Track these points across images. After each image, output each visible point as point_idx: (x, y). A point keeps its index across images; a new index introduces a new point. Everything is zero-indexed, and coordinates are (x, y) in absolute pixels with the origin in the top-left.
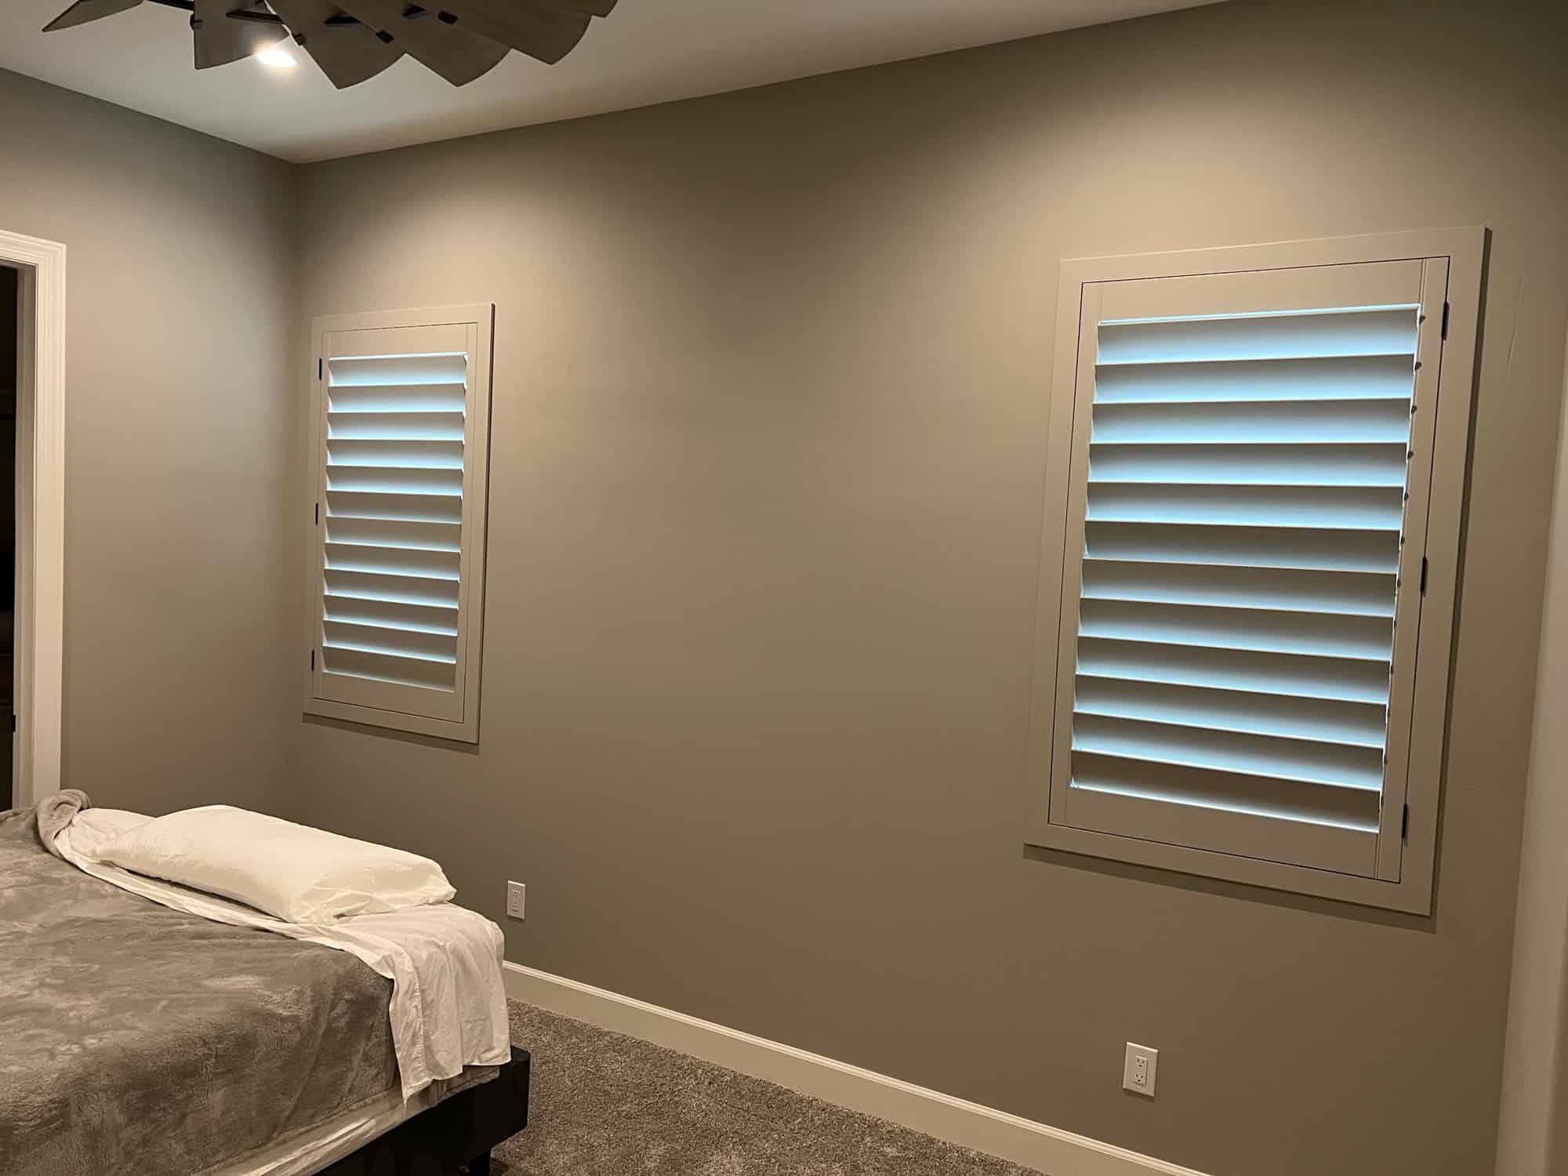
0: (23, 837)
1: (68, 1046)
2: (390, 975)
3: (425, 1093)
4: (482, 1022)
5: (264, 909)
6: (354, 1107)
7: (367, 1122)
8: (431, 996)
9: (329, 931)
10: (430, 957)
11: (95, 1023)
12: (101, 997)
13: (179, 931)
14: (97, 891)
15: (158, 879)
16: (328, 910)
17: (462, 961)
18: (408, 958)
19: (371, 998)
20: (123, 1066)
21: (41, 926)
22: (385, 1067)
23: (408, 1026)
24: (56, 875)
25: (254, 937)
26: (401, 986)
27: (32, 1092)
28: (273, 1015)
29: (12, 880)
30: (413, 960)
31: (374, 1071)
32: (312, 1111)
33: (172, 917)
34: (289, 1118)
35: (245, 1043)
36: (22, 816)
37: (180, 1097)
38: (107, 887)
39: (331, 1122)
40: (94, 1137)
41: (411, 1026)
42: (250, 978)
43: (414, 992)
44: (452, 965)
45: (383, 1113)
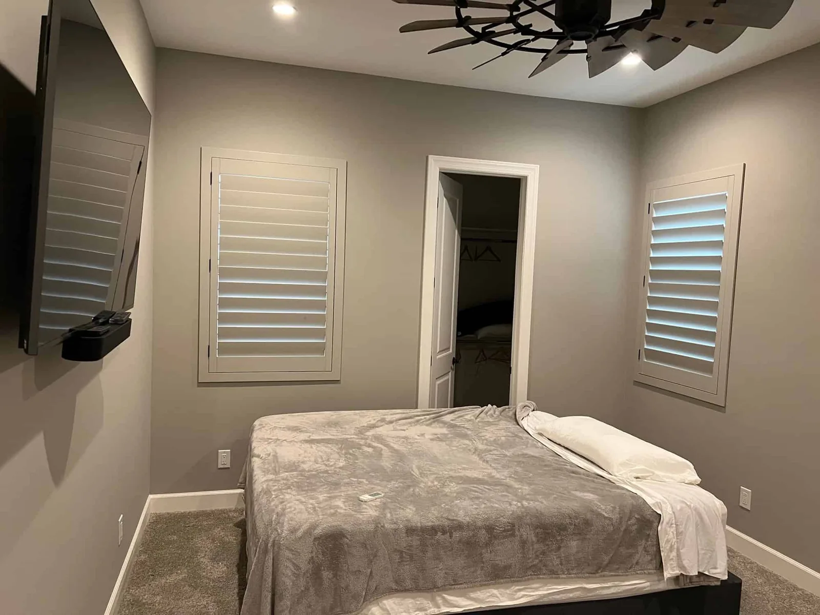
0: (511, 418)
1: (516, 503)
2: (659, 512)
3: (677, 579)
4: (711, 552)
5: (603, 468)
6: (639, 572)
7: (644, 583)
8: (681, 529)
9: (630, 483)
10: (681, 509)
11: (528, 497)
12: (531, 487)
13: (566, 468)
14: (535, 444)
15: (559, 445)
16: (631, 474)
17: (699, 515)
18: (669, 506)
19: (649, 520)
20: (537, 517)
21: (513, 454)
22: (655, 557)
23: (668, 541)
24: (520, 435)
25: (597, 478)
26: (665, 518)
27: (502, 516)
28: (601, 514)
29: (505, 434)
30: (672, 508)
31: (649, 558)
32: (617, 566)
33: (564, 462)
34: (607, 565)
35: (587, 523)
36: (511, 409)
37: (559, 538)
38: (539, 444)
39: (627, 575)
40: (523, 543)
41: (669, 541)
42: (592, 495)
43: (672, 524)
44: (694, 518)
45: (654, 581)
